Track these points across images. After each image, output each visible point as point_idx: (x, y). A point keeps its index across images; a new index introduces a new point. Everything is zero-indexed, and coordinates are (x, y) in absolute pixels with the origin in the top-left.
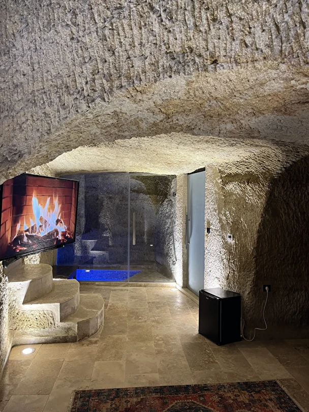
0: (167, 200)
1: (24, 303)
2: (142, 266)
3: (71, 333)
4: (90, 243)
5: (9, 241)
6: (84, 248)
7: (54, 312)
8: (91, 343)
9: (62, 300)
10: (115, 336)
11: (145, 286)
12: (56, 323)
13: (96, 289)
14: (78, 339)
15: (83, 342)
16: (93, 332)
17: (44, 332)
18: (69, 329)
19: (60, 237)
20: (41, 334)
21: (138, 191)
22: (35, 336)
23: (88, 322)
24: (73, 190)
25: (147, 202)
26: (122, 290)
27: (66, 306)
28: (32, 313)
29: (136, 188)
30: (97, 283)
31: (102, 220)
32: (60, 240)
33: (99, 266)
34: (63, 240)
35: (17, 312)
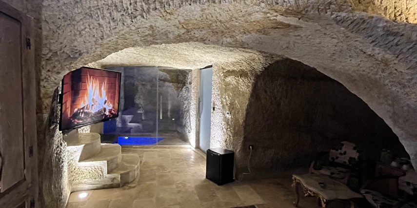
0: (185, 87)
1: (80, 161)
2: (167, 134)
3: (115, 182)
4: (128, 117)
5: (69, 116)
6: (124, 122)
7: (103, 167)
8: (130, 188)
9: (109, 158)
10: (148, 183)
11: (169, 148)
12: (104, 175)
13: (133, 150)
14: (121, 185)
15: (125, 187)
16: (132, 180)
17: (95, 181)
18: (113, 179)
19: (107, 113)
20: (93, 183)
21: (164, 80)
22: (89, 184)
23: (128, 173)
24: (117, 79)
25: (170, 88)
26: (152, 151)
27: (111, 162)
28: (86, 168)
29: (163, 78)
30: (134, 146)
31: (137, 101)
32: (107, 116)
33: (135, 134)
34: (110, 115)
35: (74, 168)
